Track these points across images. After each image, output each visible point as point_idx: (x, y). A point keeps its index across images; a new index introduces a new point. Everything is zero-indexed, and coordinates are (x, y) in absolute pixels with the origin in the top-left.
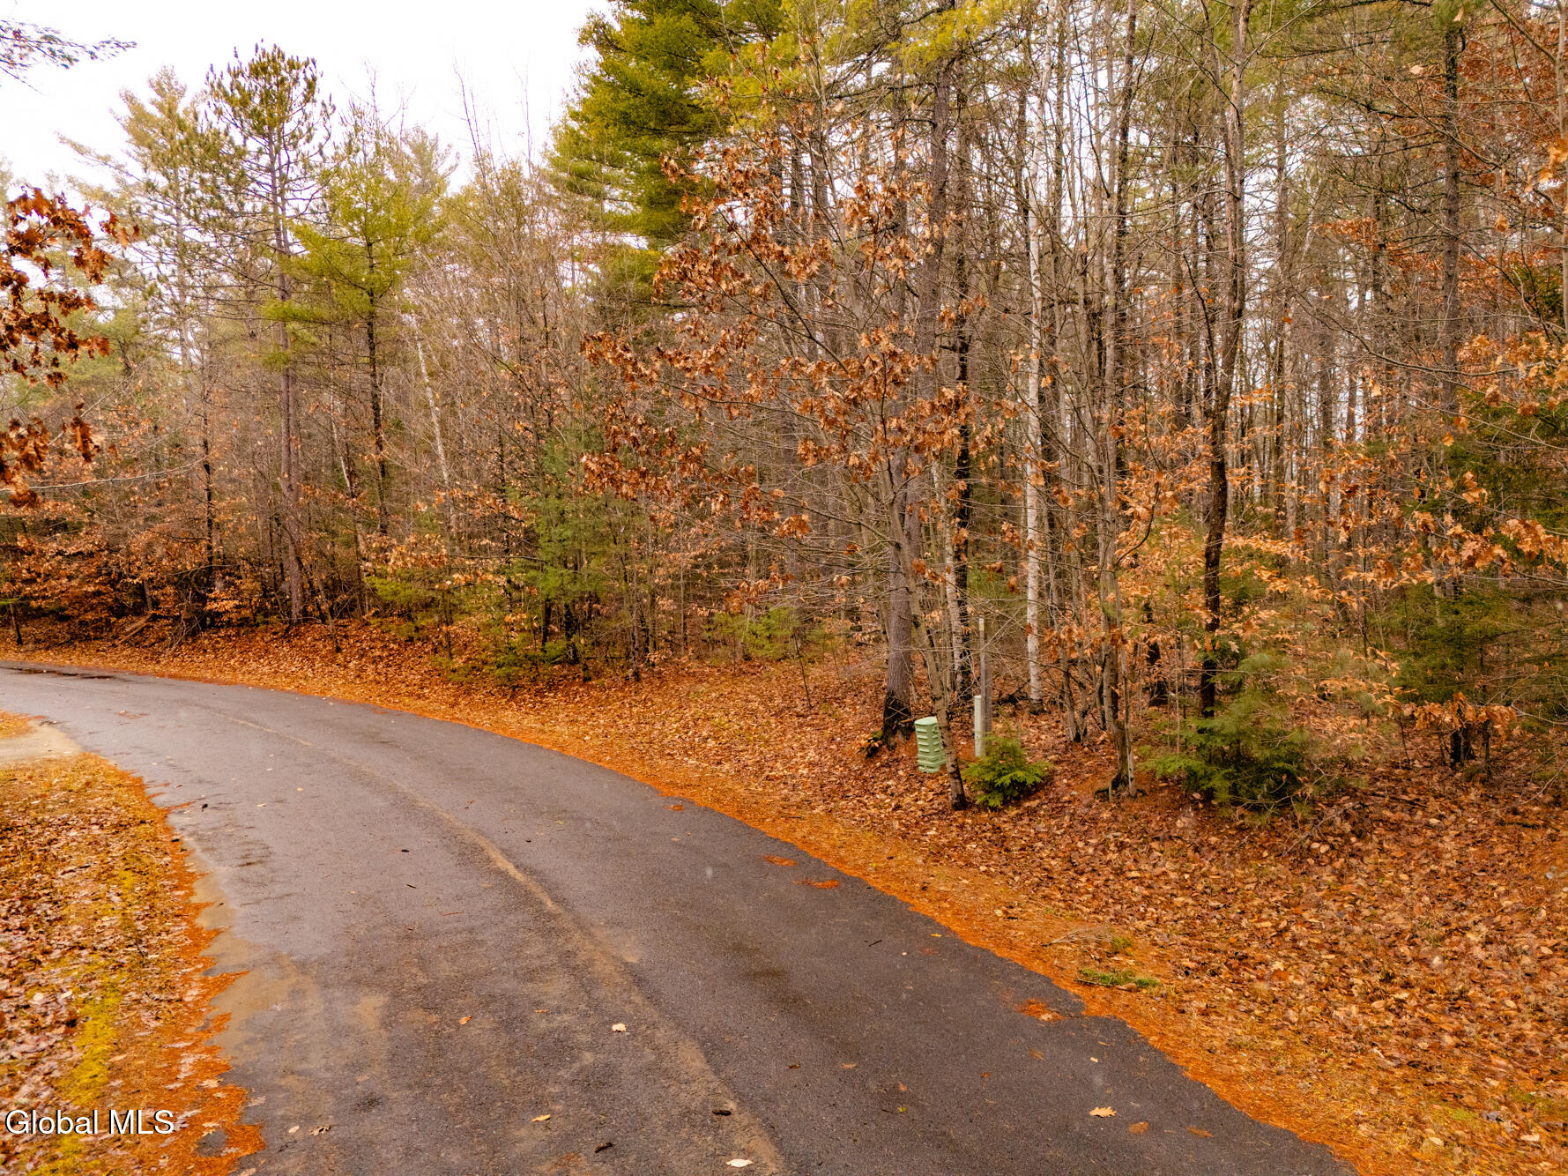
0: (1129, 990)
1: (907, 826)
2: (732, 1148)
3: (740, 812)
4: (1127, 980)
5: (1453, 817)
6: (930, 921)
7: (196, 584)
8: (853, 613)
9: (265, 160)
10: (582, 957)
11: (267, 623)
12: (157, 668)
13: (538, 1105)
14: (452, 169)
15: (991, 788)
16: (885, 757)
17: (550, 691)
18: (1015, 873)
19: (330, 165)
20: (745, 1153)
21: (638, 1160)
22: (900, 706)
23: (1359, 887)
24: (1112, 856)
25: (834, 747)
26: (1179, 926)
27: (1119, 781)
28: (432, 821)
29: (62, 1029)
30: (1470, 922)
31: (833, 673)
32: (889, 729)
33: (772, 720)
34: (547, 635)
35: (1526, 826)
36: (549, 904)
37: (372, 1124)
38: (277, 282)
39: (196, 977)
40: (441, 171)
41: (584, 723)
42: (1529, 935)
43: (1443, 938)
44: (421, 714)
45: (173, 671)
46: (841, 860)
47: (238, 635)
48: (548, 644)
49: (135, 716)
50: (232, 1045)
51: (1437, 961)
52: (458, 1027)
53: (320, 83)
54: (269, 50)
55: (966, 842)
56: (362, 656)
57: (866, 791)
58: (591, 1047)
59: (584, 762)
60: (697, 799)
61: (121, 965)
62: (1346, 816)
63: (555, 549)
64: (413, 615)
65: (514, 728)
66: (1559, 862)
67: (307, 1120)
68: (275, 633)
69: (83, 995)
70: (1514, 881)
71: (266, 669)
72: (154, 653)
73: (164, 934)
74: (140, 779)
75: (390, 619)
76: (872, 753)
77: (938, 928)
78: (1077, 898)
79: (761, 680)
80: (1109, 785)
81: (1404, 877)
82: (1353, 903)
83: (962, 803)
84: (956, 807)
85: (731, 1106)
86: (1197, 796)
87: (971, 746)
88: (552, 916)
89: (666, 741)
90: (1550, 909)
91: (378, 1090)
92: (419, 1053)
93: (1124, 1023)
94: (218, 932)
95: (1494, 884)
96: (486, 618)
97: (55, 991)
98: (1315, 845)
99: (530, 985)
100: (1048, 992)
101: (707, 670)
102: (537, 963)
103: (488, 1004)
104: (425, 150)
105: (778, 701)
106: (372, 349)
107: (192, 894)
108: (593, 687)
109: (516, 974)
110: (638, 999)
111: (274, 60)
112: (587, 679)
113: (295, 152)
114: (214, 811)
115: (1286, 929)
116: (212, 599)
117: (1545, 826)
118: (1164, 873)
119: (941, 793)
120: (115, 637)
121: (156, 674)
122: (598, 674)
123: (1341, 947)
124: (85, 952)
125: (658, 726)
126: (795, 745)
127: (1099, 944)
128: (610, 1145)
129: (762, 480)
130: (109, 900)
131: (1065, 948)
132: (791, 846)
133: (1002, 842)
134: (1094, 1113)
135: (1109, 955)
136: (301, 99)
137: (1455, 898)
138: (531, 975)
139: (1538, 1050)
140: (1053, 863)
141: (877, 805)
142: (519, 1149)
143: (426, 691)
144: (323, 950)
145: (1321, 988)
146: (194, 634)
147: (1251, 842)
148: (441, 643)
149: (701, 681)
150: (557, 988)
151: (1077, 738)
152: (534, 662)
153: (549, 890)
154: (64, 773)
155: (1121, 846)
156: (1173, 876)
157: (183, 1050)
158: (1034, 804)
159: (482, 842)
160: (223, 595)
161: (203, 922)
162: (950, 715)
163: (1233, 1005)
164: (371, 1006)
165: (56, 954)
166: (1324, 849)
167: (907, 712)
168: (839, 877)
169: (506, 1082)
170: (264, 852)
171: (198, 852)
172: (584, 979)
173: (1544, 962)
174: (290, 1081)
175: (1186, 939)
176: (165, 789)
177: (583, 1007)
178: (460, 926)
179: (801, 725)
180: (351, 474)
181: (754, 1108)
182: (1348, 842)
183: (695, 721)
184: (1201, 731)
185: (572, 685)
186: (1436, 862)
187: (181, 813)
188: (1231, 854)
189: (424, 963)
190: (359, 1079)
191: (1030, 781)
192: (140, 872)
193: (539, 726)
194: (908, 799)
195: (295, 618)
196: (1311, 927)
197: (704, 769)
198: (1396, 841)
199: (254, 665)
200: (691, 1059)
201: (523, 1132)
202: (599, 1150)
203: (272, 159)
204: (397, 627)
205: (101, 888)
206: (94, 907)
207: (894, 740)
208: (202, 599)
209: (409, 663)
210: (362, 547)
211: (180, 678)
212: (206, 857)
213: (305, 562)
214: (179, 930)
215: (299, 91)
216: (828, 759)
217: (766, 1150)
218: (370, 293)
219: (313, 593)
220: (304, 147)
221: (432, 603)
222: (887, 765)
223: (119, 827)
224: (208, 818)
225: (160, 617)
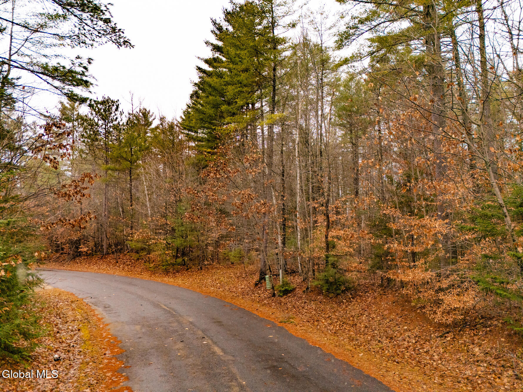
1: (260, 300)
2: (204, 341)
3: (221, 298)
5: (372, 294)
6: (255, 315)
7: (76, 244)
9: (103, 126)
10: (180, 320)
11: (96, 255)
12: (64, 268)
14: (154, 119)
15: (281, 291)
17: (177, 273)
20: (206, 342)
21: (188, 343)
22: (263, 273)
23: (349, 308)
24: (303, 305)
27: (307, 288)
28: (147, 300)
29: (77, 331)
32: (261, 278)
33: (236, 279)
34: (177, 257)
35: (384, 295)
36: (174, 313)
37: (141, 340)
39: (101, 324)
40: (150, 120)
41: (186, 280)
44: (142, 279)
45: (69, 269)
46: (241, 306)
47: (87, 258)
48: (177, 260)
49: (64, 280)
50: (112, 332)
52: (156, 329)
53: (120, 106)
54: (107, 98)
55: (272, 303)
56: (124, 264)
57: (253, 293)
58: (181, 331)
59: (185, 288)
60: (211, 296)
61: (85, 323)
62: (351, 294)
63: (180, 233)
64: (139, 252)
65: (168, 282)
67: (129, 340)
68: (98, 258)
69: (79, 327)
71: (96, 268)
72: (62, 264)
73: (92, 318)
74: (72, 293)
75: (132, 253)
76: (256, 285)
79: (235, 269)
83: (274, 295)
84: (272, 296)
85: (205, 337)
87: (279, 282)
88: (174, 315)
90: (380, 310)
91: (141, 337)
92: (148, 332)
94: (103, 318)
95: (373, 306)
96: (160, 253)
97: (73, 327)
100: (272, 323)
101: (221, 267)
102: (171, 321)
103: (161, 327)
104: (146, 114)
105: (238, 274)
106: (131, 177)
107: (95, 312)
108: (189, 271)
109: (167, 323)
110: (191, 325)
111: (108, 100)
112: (187, 269)
116: (80, 248)
119: (270, 293)
120: (50, 260)
121: (64, 269)
122: (190, 268)
124: (76, 321)
125: (205, 281)
126: (240, 284)
128: (183, 341)
130: (77, 313)
132: (231, 303)
133: (280, 303)
134: (269, 337)
136: (114, 110)
137: (365, 309)
138: (170, 323)
140: (290, 306)
141: (255, 296)
142: (167, 342)
143: (142, 273)
144: (126, 320)
146: (74, 258)
147: (331, 301)
148: (147, 260)
149: (218, 269)
150: (175, 324)
151: (304, 280)
152: (173, 265)
153: (175, 311)
154: (52, 292)
155: (305, 302)
156: (314, 308)
157: (103, 333)
158: (290, 295)
159: (159, 304)
160: (84, 247)
161: (99, 316)
164: (138, 327)
165: (70, 322)
166: (345, 301)
167: (265, 274)
168: (239, 308)
169: (165, 335)
170: (108, 306)
171: (93, 306)
172: (181, 323)
174: (125, 336)
176: (80, 295)
177: (180, 326)
178: (155, 316)
179: (243, 280)
180: (123, 212)
181: (209, 337)
182: (350, 300)
183: (215, 279)
185: (183, 271)
186: (365, 303)
187: (86, 299)
188: (327, 303)
189: (147, 321)
190: (138, 335)
191: (289, 289)
192: (82, 309)
193: (174, 281)
194: (262, 295)
195: (104, 253)
197: (215, 290)
198: (360, 299)
199: (93, 267)
200: (199, 332)
201: (168, 340)
202: (181, 342)
203: (106, 126)
204: (135, 256)
205: (74, 312)
206: (74, 315)
207: (261, 281)
208: (77, 248)
209: (138, 265)
210: (125, 232)
211: (72, 270)
212: (95, 307)
213: (108, 237)
214: (95, 318)
215: (114, 108)
216: (246, 287)
217: (210, 341)
218: (131, 162)
219: (110, 246)
220: (115, 123)
221: (145, 248)
222: (259, 287)
223: (72, 302)
224: (93, 300)
225: (64, 253)
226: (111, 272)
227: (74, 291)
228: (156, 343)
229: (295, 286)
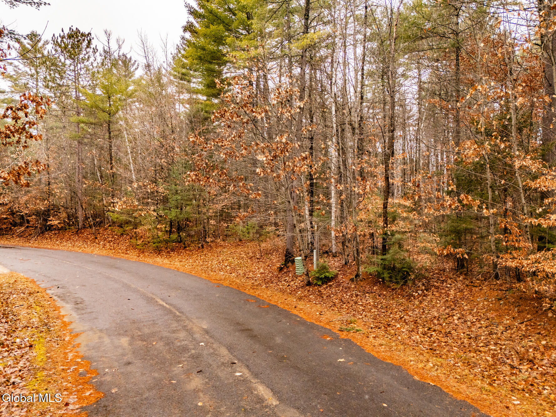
0: (354, 332)
1: (291, 291)
2: (236, 371)
3: (238, 288)
4: (353, 329)
5: (454, 284)
6: (297, 316)
7: (45, 215)
8: (276, 224)
9: (72, 67)
10: (189, 327)
11: (70, 229)
12: (30, 244)
13: (179, 363)
14: (136, 69)
15: (318, 279)
16: (285, 270)
17: (172, 252)
18: (324, 303)
19: (95, 70)
20: (240, 372)
21: (210, 374)
22: (290, 254)
23: (426, 305)
24: (354, 298)
25: (269, 268)
26: (372, 317)
27: (357, 276)
28: (136, 291)
29: (28, 348)
30: (455, 314)
31: (269, 245)
32: (287, 261)
33: (249, 260)
34: (171, 232)
35: (474, 286)
36: (178, 313)
37: (129, 368)
38: (76, 110)
39: (67, 334)
40: (132, 70)
41: (185, 262)
42: (471, 317)
43: (447, 318)
44: (127, 260)
45: (36, 246)
46: (270, 300)
47: (59, 233)
48: (171, 236)
49: (26, 260)
50: (82, 350)
51: (444, 324)
52: (153, 345)
53: (92, 41)
54: (75, 30)
55: (310, 295)
56: (105, 240)
57: (279, 281)
58: (193, 349)
59: (186, 273)
60: (224, 284)
61: (43, 331)
62: (423, 285)
63: (174, 203)
64: (123, 226)
65: (161, 263)
66: (481, 296)
67: (110, 368)
68: (73, 232)
69: (32, 339)
70: (468, 302)
71: (70, 245)
72: (28, 240)
73: (54, 323)
74: (33, 280)
75: (115, 227)
76: (281, 269)
77: (299, 317)
78: (342, 310)
79: (245, 247)
80: (354, 277)
81: (438, 302)
82: (423, 309)
83: (309, 284)
84: (307, 285)
85: (236, 362)
86: (380, 280)
87: (313, 266)
88: (178, 316)
89: (213, 267)
90: (477, 309)
91: (130, 361)
92: (141, 352)
93: (351, 340)
94: (72, 322)
95: (463, 303)
96: (149, 227)
97: (23, 339)
98: (414, 293)
99: (174, 334)
100: (330, 332)
101: (227, 244)
102: (175, 329)
103: (161, 339)
104: (126, 62)
105: (251, 254)
106: (110, 133)
107: (60, 312)
108: (187, 250)
109: (169, 332)
110: (208, 337)
111: (76, 33)
112: (185, 247)
113: (83, 65)
114: (62, 289)
115: (403, 317)
116: (50, 221)
117: (479, 286)
118: (369, 303)
119: (303, 281)
120: (13, 234)
121: (30, 246)
122: (189, 246)
123: (418, 321)
124: (29, 328)
125: (210, 262)
126: (256, 268)
127: (347, 321)
128: (201, 371)
129: (246, 180)
130: (33, 314)
131: (337, 322)
132: (254, 296)
133: (321, 295)
134: (339, 360)
135: (349, 324)
136: (85, 46)
137: (452, 307)
138: (174, 332)
139: (467, 346)
140: (336, 301)
141: (282, 285)
142: (174, 373)
143: (128, 252)
144: (107, 327)
145: (409, 331)
146: (43, 233)
147: (395, 293)
148: (133, 236)
149: (224, 248)
150: (182, 335)
151: (346, 263)
152: (167, 242)
153: (177, 310)
154: (6, 278)
155: (357, 295)
156: (372, 303)
157: (68, 352)
158: (331, 283)
159: (154, 297)
160: (54, 219)
161: (65, 319)
162: (306, 257)
163: (383, 336)
164: (124, 341)
165: (20, 329)
166: (416, 294)
167: (292, 255)
168: (269, 304)
169: (169, 358)
170: (81, 300)
171: (59, 300)
172: (190, 332)
173: (473, 323)
174: (104, 359)
175: (374, 320)
176: (43, 283)
177: (191, 339)
178: (150, 319)
179: (258, 262)
180: (101, 176)
181: (242, 362)
182: (423, 292)
183: (223, 261)
184: (382, 259)
185: (180, 249)
186: (448, 297)
187: (50, 289)
188: (389, 297)
189: (139, 329)
190: (125, 358)
191: (330, 277)
192: (41, 306)
193: (169, 263)
194: (292, 283)
195: (80, 227)
196: (410, 316)
197: (226, 275)
198: (437, 292)
199: (65, 243)
200: (224, 351)
201: (175, 369)
202: (198, 372)
203: (75, 67)
204: (117, 230)
205: (29, 311)
206: (29, 316)
207: (288, 265)
208: (46, 220)
209: (122, 242)
210: (105, 202)
211: (39, 248)
212: (62, 302)
213: (84, 207)
214: (59, 322)
215: (85, 44)
216: (267, 271)
217: (246, 371)
218: (110, 114)
219: (86, 218)
220: (86, 63)
221: (130, 222)
222: (286, 273)
223: (30, 294)
224: (60, 291)
225: (30, 227)
226: (89, 250)
227: (36, 277)
228: (156, 375)
229: (336, 271)
